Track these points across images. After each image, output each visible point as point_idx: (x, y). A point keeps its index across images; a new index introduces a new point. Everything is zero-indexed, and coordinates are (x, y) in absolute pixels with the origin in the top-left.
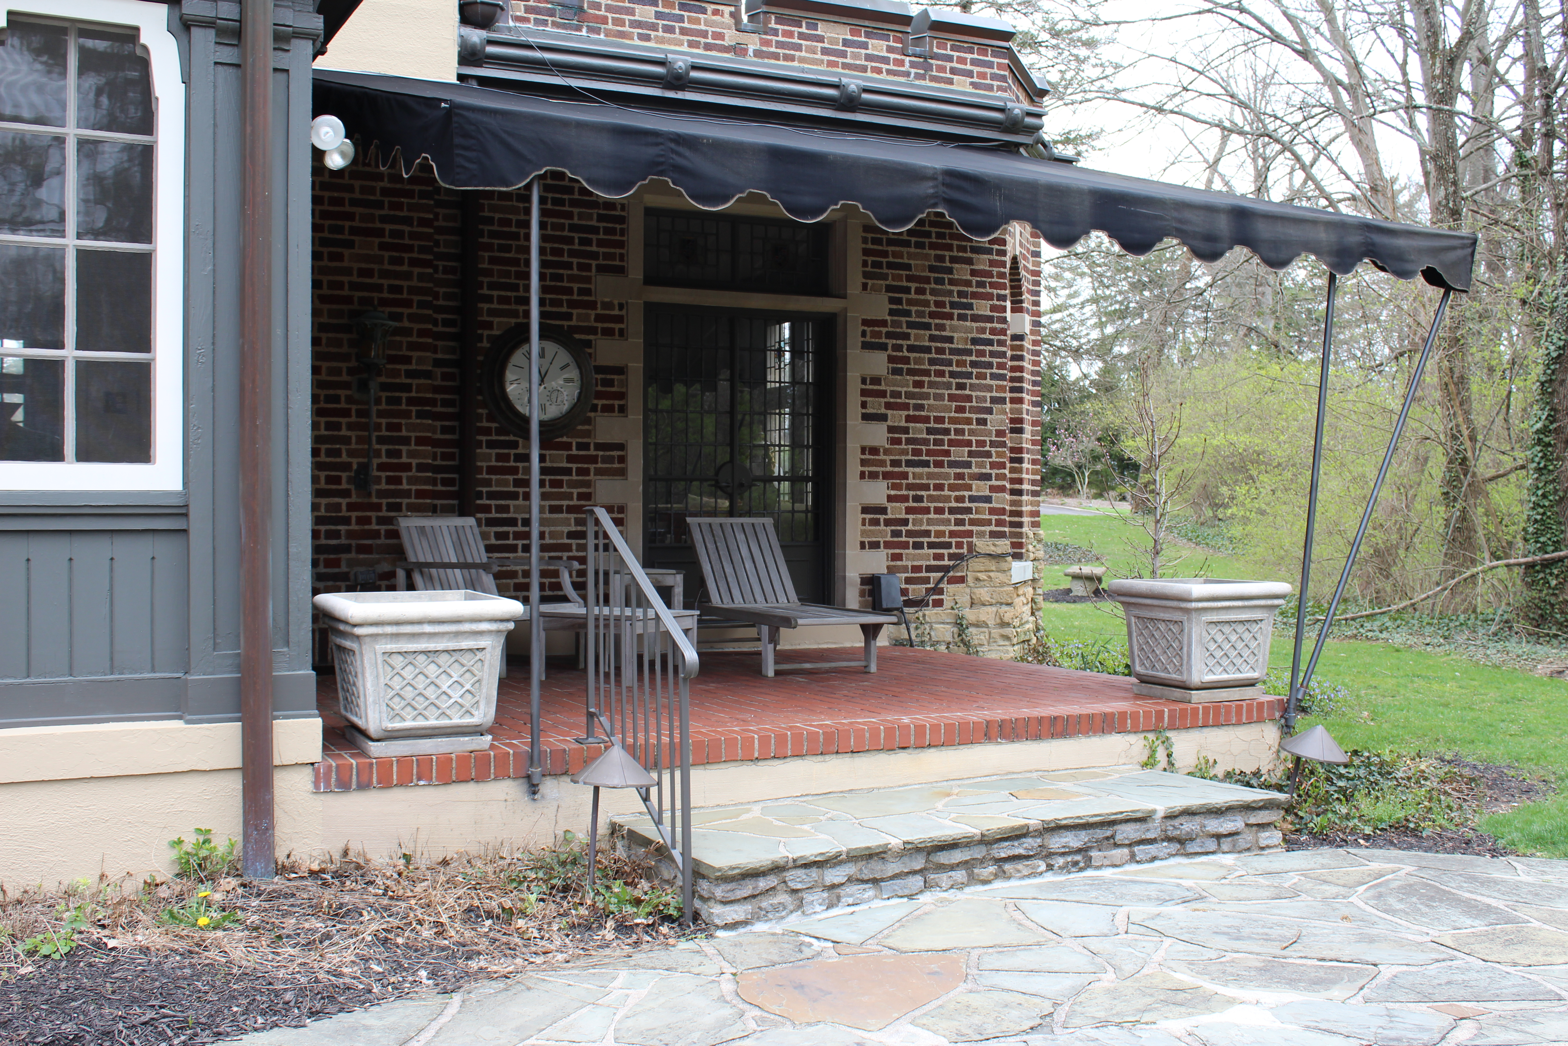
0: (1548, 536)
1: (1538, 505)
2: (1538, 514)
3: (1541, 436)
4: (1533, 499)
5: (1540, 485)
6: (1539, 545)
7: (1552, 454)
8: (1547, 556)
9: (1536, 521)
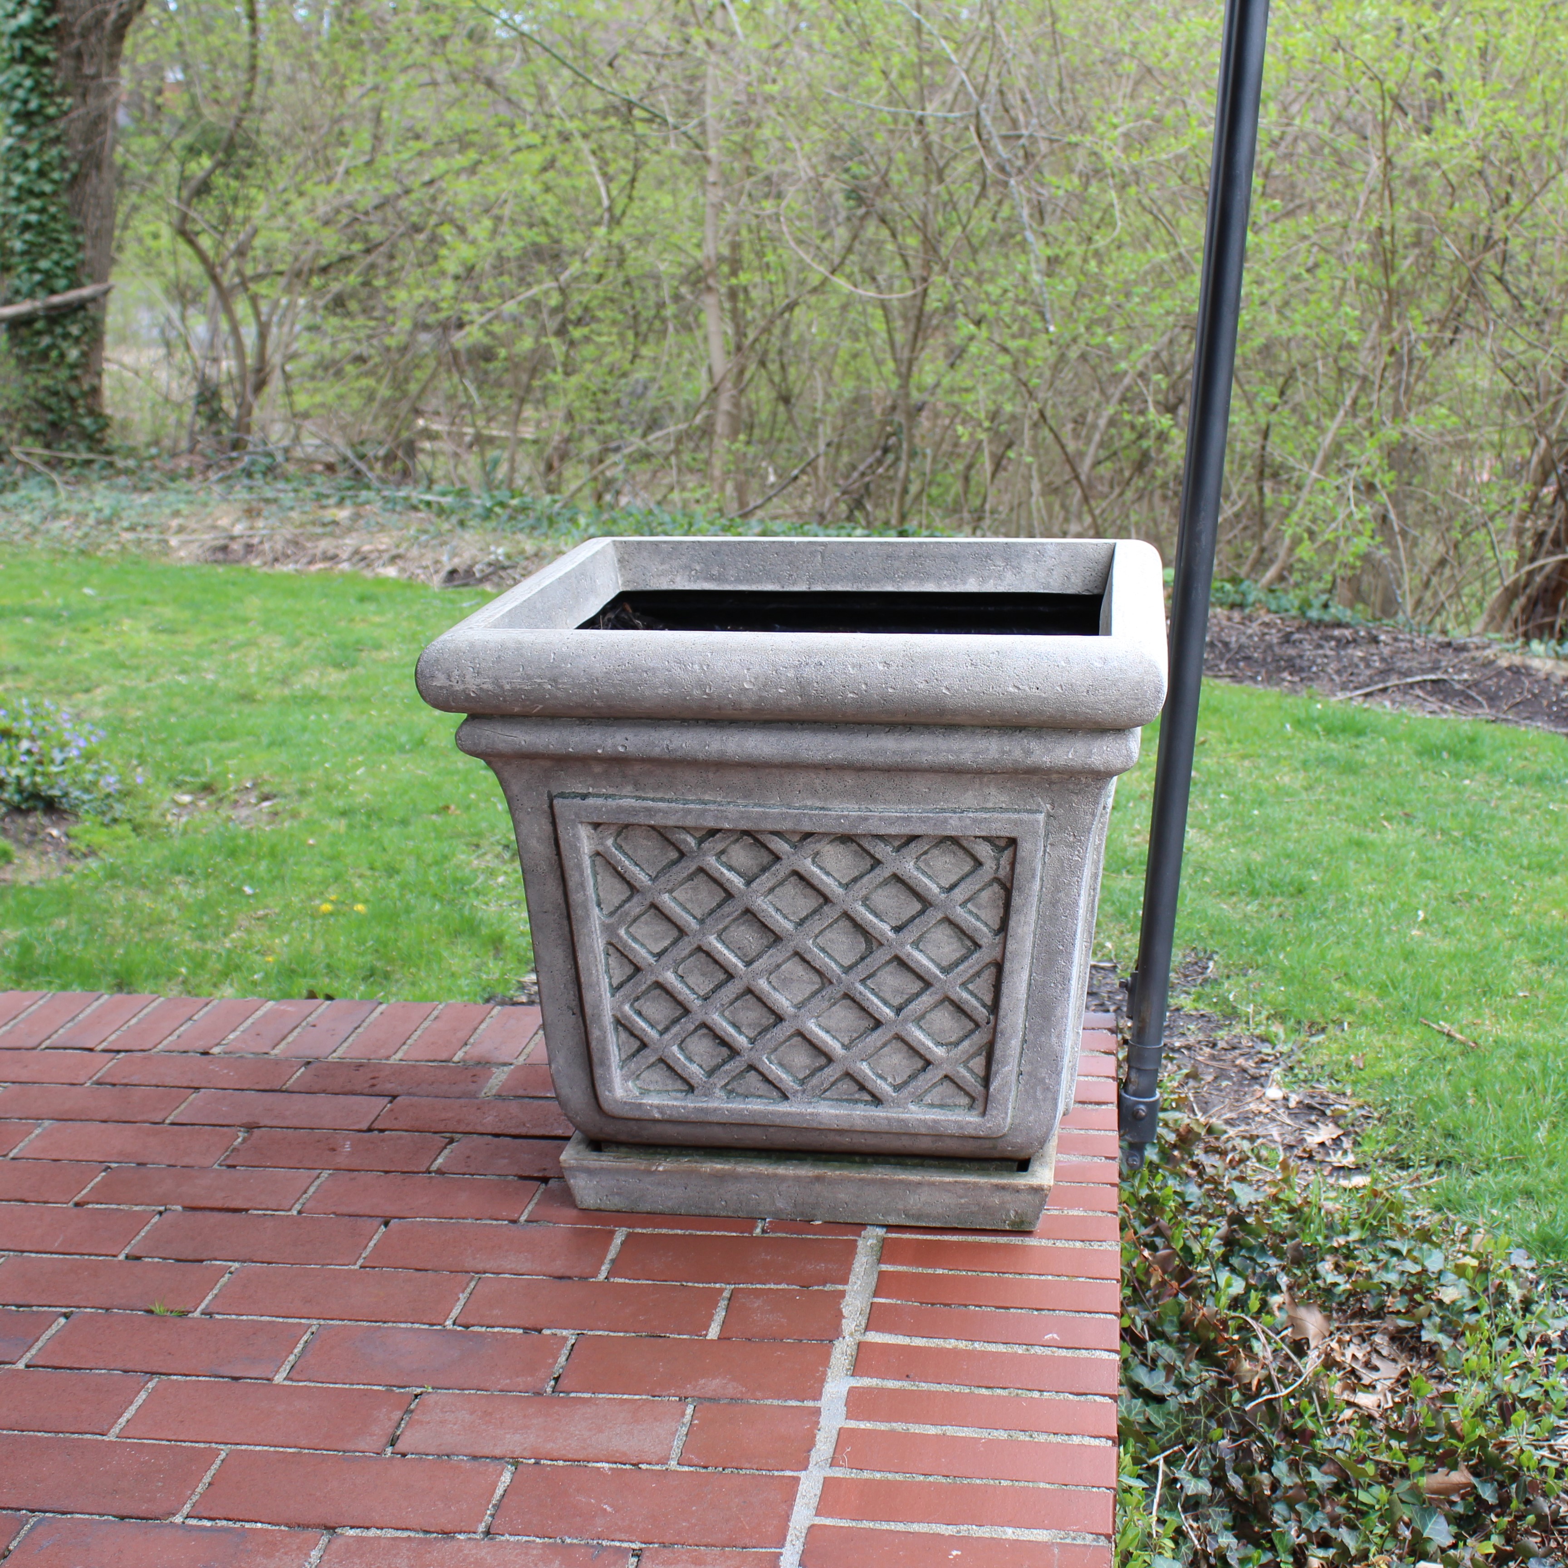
0: (55, 256)
1: (31, 193)
2: (31, 210)
3: (28, 42)
4: (18, 179)
5: (31, 148)
6: (37, 277)
7: (51, 79)
8: (56, 299)
9: (27, 226)
